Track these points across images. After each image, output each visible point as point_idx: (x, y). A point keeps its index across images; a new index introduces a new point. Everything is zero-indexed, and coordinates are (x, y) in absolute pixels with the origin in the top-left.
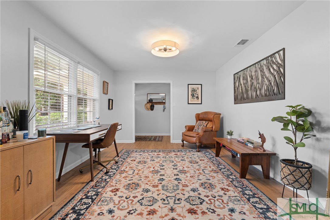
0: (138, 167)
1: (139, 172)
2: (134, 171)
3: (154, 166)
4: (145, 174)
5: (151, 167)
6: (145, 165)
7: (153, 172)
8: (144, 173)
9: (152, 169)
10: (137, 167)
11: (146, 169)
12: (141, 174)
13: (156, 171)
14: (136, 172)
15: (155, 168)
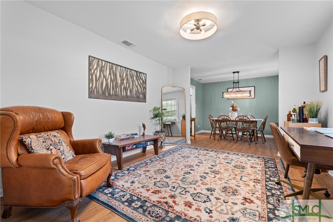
0: (236, 183)
1: (235, 177)
2: (241, 179)
3: (214, 179)
4: (228, 172)
5: (219, 179)
6: (226, 185)
7: (218, 172)
8: (229, 174)
9: (218, 176)
10: (238, 185)
11: (225, 178)
12: (232, 173)
13: (214, 173)
14: (238, 178)
15: (214, 176)
